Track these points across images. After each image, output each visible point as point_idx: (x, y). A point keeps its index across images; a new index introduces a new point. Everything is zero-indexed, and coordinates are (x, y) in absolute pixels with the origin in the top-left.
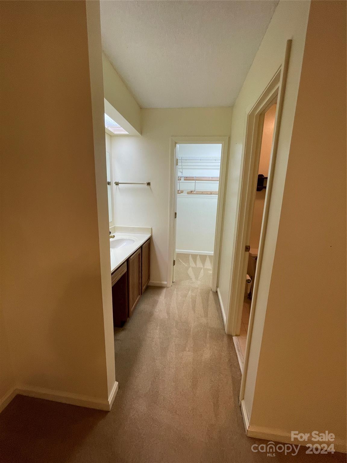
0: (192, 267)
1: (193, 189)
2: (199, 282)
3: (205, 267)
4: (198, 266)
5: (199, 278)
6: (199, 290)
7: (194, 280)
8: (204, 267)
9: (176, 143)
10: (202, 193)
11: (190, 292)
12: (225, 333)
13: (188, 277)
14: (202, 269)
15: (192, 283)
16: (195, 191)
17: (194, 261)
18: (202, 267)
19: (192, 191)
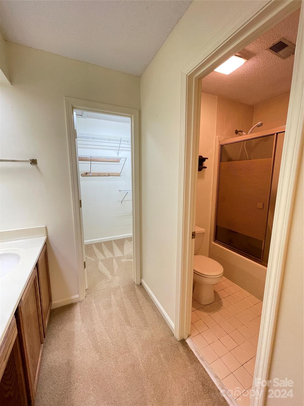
0: (101, 260)
1: (88, 171)
2: (117, 278)
3: (116, 256)
4: (107, 257)
5: (115, 272)
6: (122, 290)
7: (110, 276)
8: (114, 255)
9: (73, 108)
10: (99, 175)
11: (113, 296)
12: (178, 340)
13: (103, 276)
14: (113, 259)
15: (110, 282)
16: (90, 173)
17: (100, 251)
18: (112, 256)
19: (87, 173)
